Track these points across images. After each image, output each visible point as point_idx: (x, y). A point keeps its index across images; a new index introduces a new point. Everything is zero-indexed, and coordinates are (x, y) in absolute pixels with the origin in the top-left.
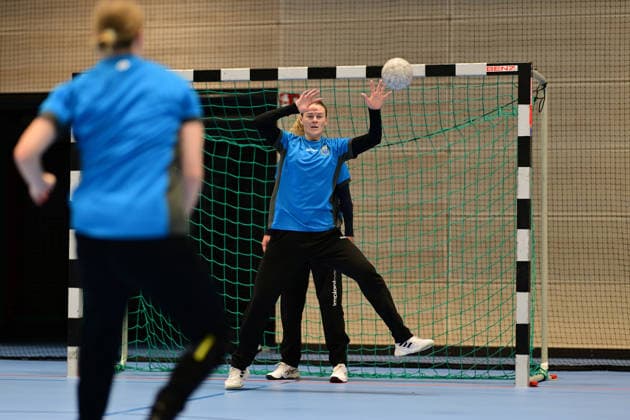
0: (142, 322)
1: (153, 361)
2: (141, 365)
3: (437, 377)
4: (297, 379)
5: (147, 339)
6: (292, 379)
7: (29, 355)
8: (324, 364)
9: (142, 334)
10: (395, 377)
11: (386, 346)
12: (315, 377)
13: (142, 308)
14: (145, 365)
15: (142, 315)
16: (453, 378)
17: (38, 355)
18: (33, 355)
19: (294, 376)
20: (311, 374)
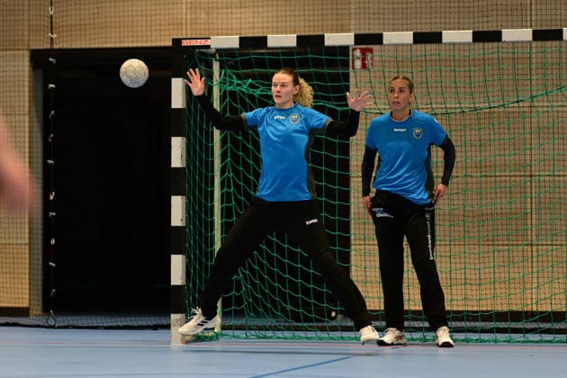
0: (239, 288)
1: (250, 329)
2: (237, 333)
3: (541, 341)
4: (405, 345)
5: (243, 306)
6: (401, 344)
7: (106, 325)
8: (428, 330)
9: (239, 301)
10: (500, 341)
11: (462, 312)
12: (417, 342)
13: (238, 275)
14: (241, 333)
15: (238, 282)
16: (557, 342)
17: (115, 324)
18: (110, 324)
19: (403, 341)
20: (413, 340)
